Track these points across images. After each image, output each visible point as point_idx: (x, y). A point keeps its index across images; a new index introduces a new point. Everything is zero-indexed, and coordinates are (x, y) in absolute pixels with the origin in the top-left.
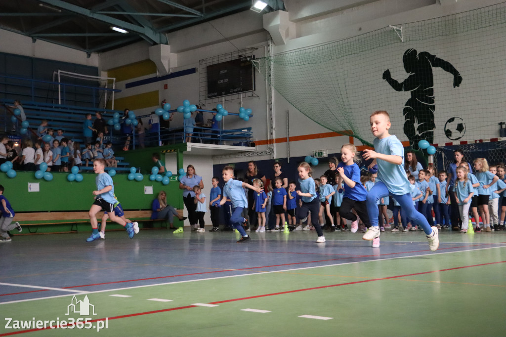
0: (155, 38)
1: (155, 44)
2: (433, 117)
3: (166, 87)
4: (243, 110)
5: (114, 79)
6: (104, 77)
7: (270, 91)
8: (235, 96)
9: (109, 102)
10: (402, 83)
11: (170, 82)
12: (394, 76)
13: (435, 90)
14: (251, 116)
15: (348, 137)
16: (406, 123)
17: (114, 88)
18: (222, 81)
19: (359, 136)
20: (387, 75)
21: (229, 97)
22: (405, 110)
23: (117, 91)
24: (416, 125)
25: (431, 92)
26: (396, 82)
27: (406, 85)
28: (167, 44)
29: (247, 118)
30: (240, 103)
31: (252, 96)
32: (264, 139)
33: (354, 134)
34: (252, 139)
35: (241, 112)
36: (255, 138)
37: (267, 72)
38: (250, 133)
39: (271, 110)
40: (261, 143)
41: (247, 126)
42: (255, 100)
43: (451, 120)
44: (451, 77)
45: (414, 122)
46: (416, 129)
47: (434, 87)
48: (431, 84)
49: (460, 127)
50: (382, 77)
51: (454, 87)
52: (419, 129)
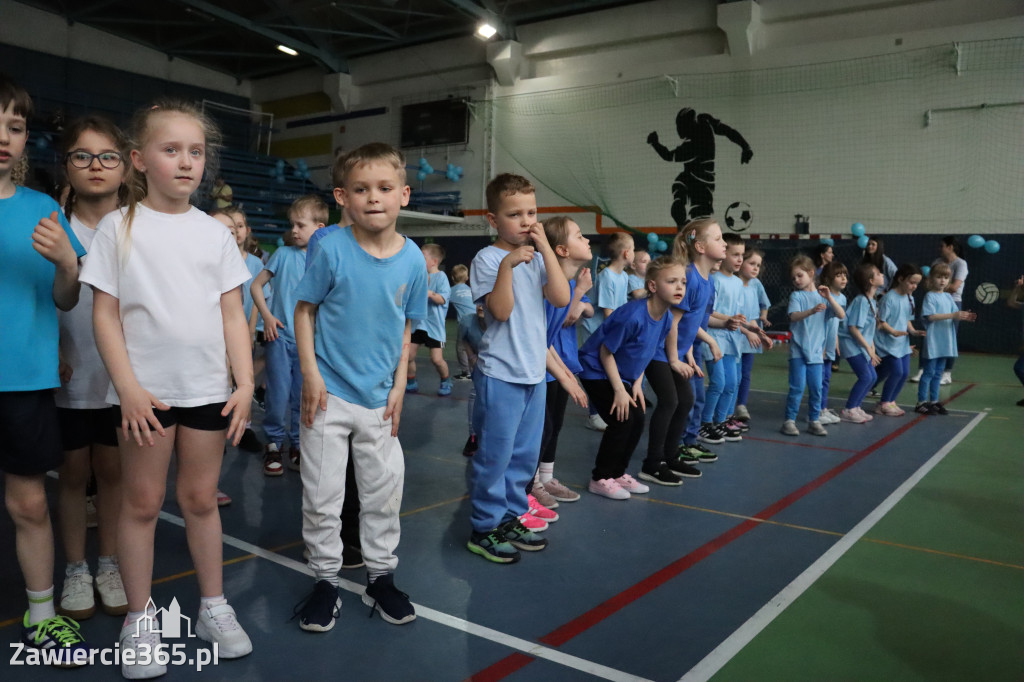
0: (332, 63)
1: (332, 71)
2: (711, 199)
3: (343, 130)
4: (451, 167)
5: (272, 115)
6: (256, 112)
7: (490, 145)
8: (440, 149)
9: (263, 145)
10: (673, 152)
11: (350, 124)
12: (662, 141)
13: (716, 165)
14: (461, 176)
15: (594, 215)
16: (674, 204)
17: (271, 126)
18: (421, 128)
19: (612, 214)
20: (653, 139)
21: (431, 150)
22: (675, 187)
23: (275, 131)
24: (688, 207)
25: (711, 166)
26: (665, 148)
27: (679, 154)
28: (347, 73)
29: (456, 178)
30: (446, 158)
31: (465, 150)
32: (477, 208)
33: (603, 209)
34: (459, 207)
35: (447, 168)
36: (465, 205)
37: (486, 121)
38: (458, 199)
39: (489, 170)
40: (472, 213)
41: (454, 189)
42: (468, 156)
43: (735, 205)
44: (738, 150)
45: (685, 203)
46: (688, 212)
47: (715, 161)
48: (712, 156)
49: (746, 216)
50: (646, 140)
51: (742, 163)
52: (693, 213)
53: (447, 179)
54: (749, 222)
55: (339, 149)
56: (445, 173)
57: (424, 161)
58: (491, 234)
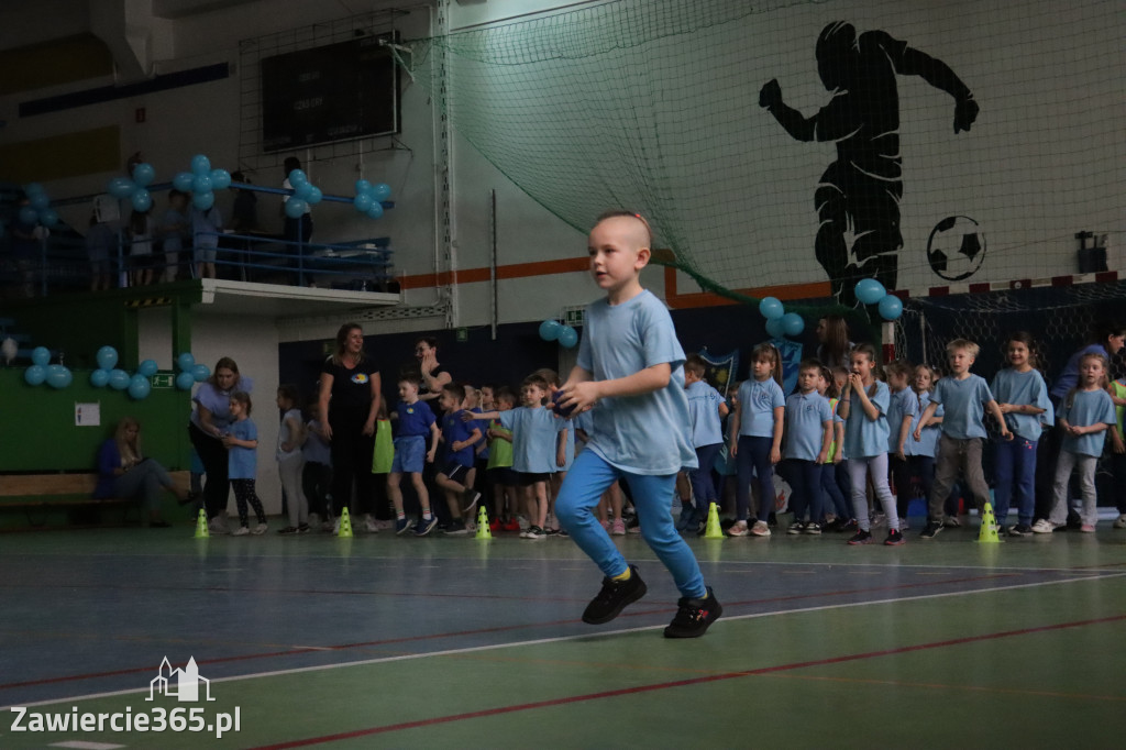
2: (895, 214)
3: (140, 115)
4: (364, 184)
7: (444, 135)
8: (343, 149)
10: (813, 119)
11: (153, 101)
12: (790, 99)
13: (902, 139)
14: (387, 205)
16: (821, 230)
19: (692, 265)
20: (771, 96)
22: (821, 195)
24: (850, 238)
25: (893, 144)
26: (797, 114)
27: (825, 125)
29: (376, 208)
30: (357, 169)
31: (393, 147)
32: (425, 270)
33: (678, 261)
34: (389, 271)
35: (357, 191)
36: (400, 267)
37: (434, 82)
38: (386, 255)
39: (446, 188)
40: (415, 282)
41: (378, 233)
42: (401, 159)
43: (947, 224)
44: (947, 102)
45: (845, 230)
46: (849, 247)
47: (903, 130)
49: (971, 246)
50: (756, 98)
51: (957, 132)
52: (859, 249)
53: (364, 215)
54: (976, 260)
55: (137, 159)
56: (352, 199)
57: (300, 177)
58: (456, 325)
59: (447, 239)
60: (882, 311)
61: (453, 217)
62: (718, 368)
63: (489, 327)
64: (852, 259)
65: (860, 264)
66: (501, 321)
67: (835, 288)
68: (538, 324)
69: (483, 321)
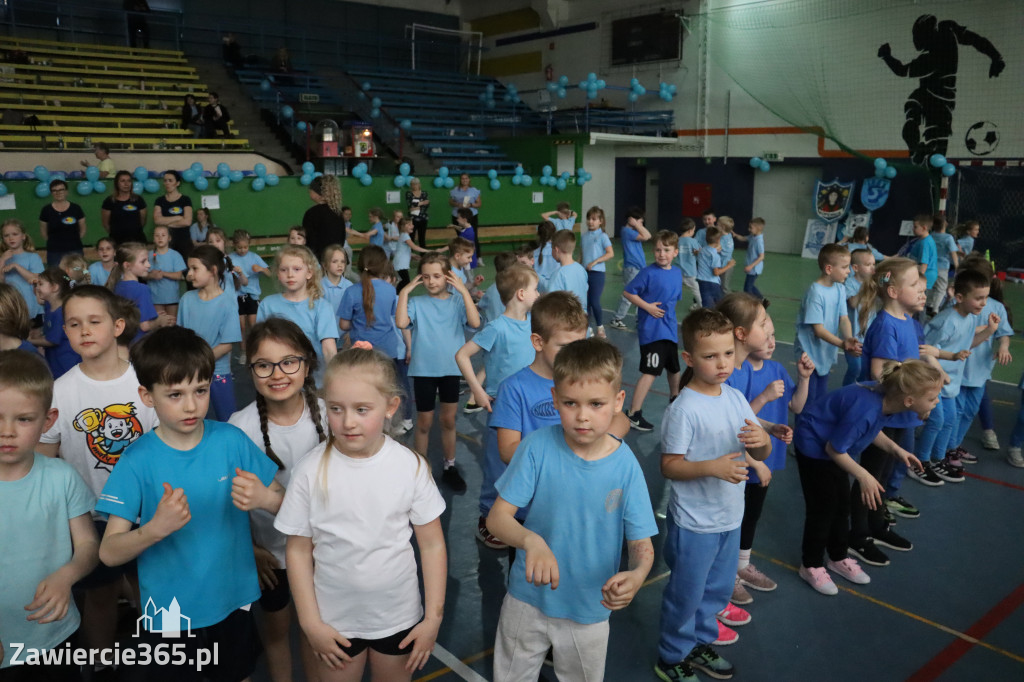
3: (553, 46)
4: (664, 85)
5: (481, 34)
6: (466, 31)
7: (704, 62)
8: (653, 66)
9: (474, 64)
10: (908, 65)
11: (558, 40)
14: (674, 94)
15: (815, 138)
16: (906, 124)
17: (480, 46)
18: (634, 44)
19: (836, 136)
20: (885, 52)
21: (643, 67)
22: (907, 106)
24: (923, 128)
25: (952, 81)
26: (898, 62)
27: (914, 69)
29: (669, 97)
30: (659, 76)
31: (678, 67)
32: (691, 128)
33: (827, 132)
34: (673, 127)
35: (660, 88)
36: (678, 125)
37: (701, 36)
38: (671, 119)
39: (704, 88)
40: (686, 133)
41: (667, 108)
42: (681, 73)
43: (978, 125)
44: (987, 61)
45: (920, 124)
46: (921, 133)
47: (957, 75)
48: (954, 70)
49: (991, 138)
50: (877, 53)
51: (990, 76)
52: (928, 135)
53: (664, 100)
54: (994, 145)
56: (658, 92)
57: (636, 81)
58: (706, 154)
59: (703, 113)
60: (945, 171)
61: (707, 102)
62: (844, 189)
63: (722, 159)
64: (923, 139)
65: (926, 143)
66: (730, 155)
67: (911, 153)
68: (748, 159)
69: (719, 154)
